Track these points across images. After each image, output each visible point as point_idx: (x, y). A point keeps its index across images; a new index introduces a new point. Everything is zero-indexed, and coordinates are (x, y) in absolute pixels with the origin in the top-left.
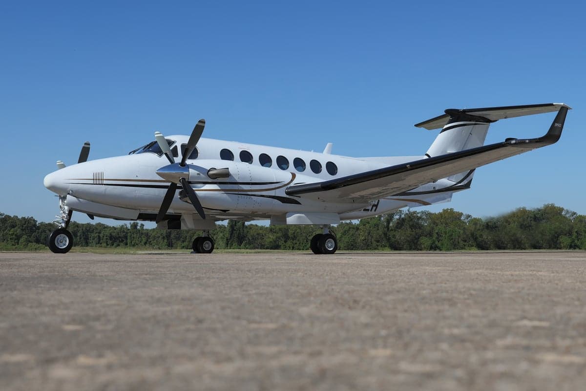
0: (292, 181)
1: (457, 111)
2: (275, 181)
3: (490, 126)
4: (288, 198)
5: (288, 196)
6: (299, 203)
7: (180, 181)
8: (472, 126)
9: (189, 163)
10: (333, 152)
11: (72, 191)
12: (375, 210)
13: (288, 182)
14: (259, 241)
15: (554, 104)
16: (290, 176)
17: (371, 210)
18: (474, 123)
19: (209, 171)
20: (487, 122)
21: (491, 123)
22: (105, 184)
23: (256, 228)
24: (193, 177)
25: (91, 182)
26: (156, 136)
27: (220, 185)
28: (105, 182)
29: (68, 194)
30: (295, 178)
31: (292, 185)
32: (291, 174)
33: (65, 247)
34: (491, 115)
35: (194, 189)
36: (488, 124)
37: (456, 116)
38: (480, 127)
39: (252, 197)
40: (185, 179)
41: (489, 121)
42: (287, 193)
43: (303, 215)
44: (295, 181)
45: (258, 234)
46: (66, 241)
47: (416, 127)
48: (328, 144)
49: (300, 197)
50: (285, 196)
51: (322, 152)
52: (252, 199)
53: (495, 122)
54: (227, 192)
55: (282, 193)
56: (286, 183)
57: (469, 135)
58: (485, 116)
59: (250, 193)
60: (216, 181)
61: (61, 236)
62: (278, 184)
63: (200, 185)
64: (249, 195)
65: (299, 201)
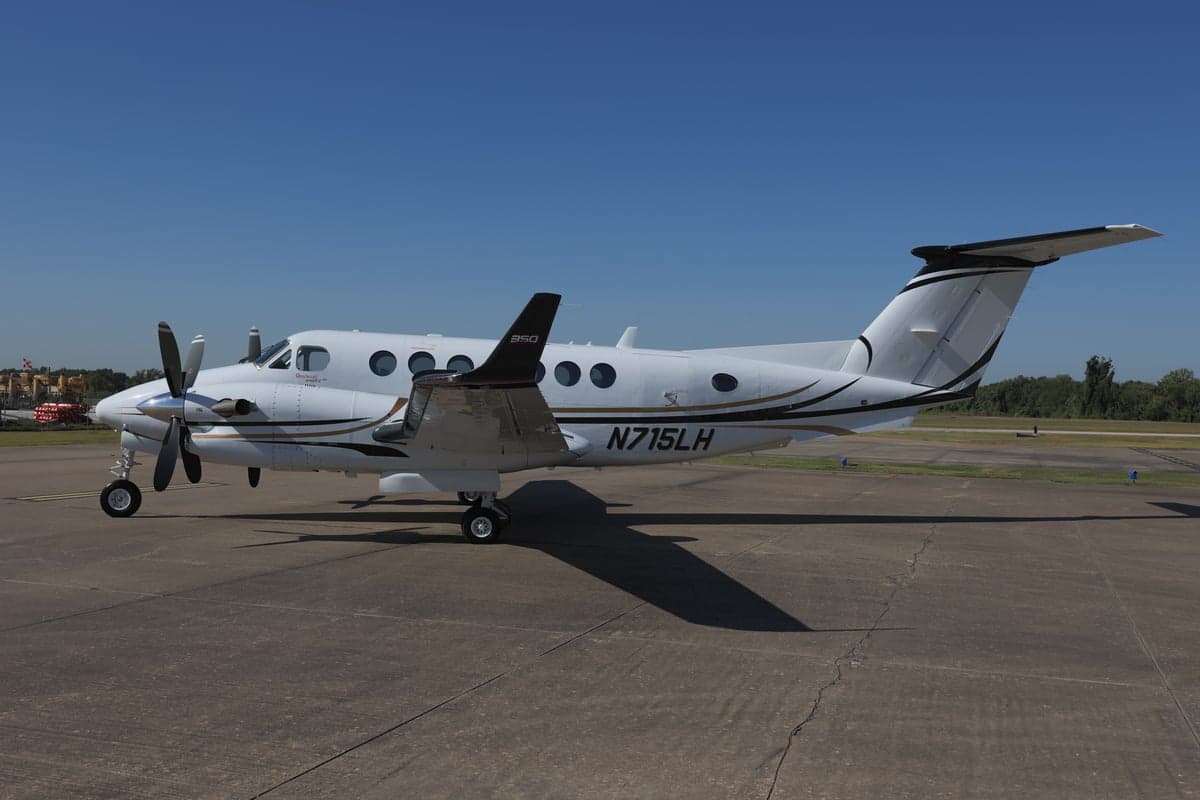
0: (391, 414)
1: (940, 249)
2: (351, 418)
3: (1033, 274)
4: (378, 447)
5: (378, 444)
6: (405, 456)
8: (979, 277)
12: (705, 448)
13: (377, 419)
14: (1140, 406)
15: (1107, 227)
16: (391, 404)
17: (695, 448)
18: (986, 269)
19: (218, 403)
20: (1022, 266)
21: (1036, 268)
23: (1139, 386)
24: (191, 415)
27: (239, 427)
30: (398, 410)
31: (389, 423)
33: (126, 508)
35: (194, 434)
36: (1027, 269)
37: (937, 258)
38: (1005, 277)
39: (302, 446)
41: (1031, 264)
42: (376, 437)
43: (417, 475)
45: (1139, 396)
46: (128, 499)
48: (629, 328)
49: (405, 444)
50: (372, 442)
52: (301, 449)
53: (1050, 264)
54: (253, 440)
55: (365, 438)
56: (374, 420)
57: (973, 294)
58: (1015, 256)
59: (297, 440)
60: (231, 420)
61: (121, 491)
62: (356, 423)
63: (208, 427)
64: (295, 443)
65: (404, 452)
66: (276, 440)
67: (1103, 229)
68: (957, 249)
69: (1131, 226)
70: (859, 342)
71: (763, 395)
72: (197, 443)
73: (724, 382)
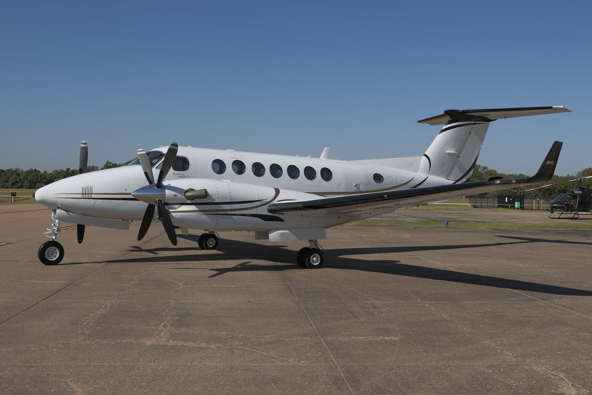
0: (275, 198)
1: (456, 111)
2: (257, 199)
3: (490, 125)
4: (270, 216)
5: (270, 214)
6: (283, 221)
7: (156, 202)
8: (471, 126)
9: (166, 185)
10: (330, 156)
11: (61, 205)
13: (270, 200)
16: (274, 193)
18: (474, 122)
19: (187, 191)
20: (486, 121)
21: (491, 122)
22: (93, 199)
24: (170, 199)
25: (80, 196)
26: (139, 153)
27: (198, 206)
28: (93, 196)
29: (59, 208)
30: (278, 195)
31: (275, 202)
32: (274, 190)
33: (55, 259)
34: (491, 115)
35: (170, 210)
36: (488, 123)
37: (455, 116)
38: (480, 126)
39: (232, 216)
40: (161, 201)
41: (490, 120)
42: (270, 211)
43: (287, 231)
44: (279, 198)
46: (57, 253)
47: (419, 123)
48: (326, 148)
49: (283, 214)
50: (267, 213)
51: (318, 157)
52: (232, 218)
53: (495, 121)
54: (206, 213)
55: (264, 211)
56: (268, 201)
57: (468, 135)
58: (485, 116)
59: (230, 213)
60: (194, 201)
61: (51, 249)
62: (259, 203)
63: (176, 206)
64: (229, 215)
65: (283, 218)
66: (219, 213)
67: (551, 108)
68: (464, 112)
69: (562, 107)
70: (425, 157)
71: (394, 185)
72: (175, 216)
73: (378, 178)
